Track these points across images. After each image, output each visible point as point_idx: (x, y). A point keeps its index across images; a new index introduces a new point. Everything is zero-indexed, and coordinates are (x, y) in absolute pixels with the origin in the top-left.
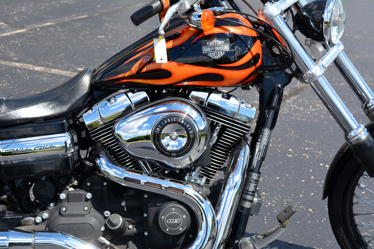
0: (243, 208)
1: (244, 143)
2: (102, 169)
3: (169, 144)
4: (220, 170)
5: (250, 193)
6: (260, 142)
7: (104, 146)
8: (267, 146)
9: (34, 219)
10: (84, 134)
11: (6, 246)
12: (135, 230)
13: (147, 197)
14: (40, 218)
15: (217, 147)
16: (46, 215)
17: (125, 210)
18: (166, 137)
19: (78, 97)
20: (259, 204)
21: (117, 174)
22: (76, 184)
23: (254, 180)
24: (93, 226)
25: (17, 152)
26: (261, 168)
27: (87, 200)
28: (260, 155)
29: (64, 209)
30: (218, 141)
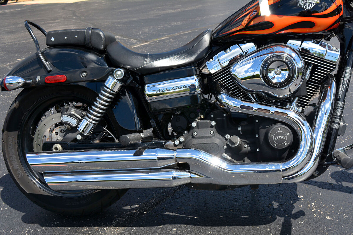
0: (332, 129)
1: (331, 79)
2: (223, 102)
3: (275, 76)
4: (310, 105)
5: (338, 117)
6: (344, 78)
7: (223, 86)
8: (349, 80)
9: (173, 142)
10: (206, 81)
11: (155, 159)
12: (249, 148)
13: (258, 121)
14: (178, 141)
15: (310, 83)
16: (182, 139)
17: (241, 134)
18: (272, 71)
19: (202, 50)
20: (345, 127)
21: (235, 104)
22: (203, 118)
23: (340, 107)
24: (218, 145)
25: (159, 92)
26: (345, 98)
27: (212, 127)
28: (344, 88)
29: (196, 134)
30: (310, 78)
